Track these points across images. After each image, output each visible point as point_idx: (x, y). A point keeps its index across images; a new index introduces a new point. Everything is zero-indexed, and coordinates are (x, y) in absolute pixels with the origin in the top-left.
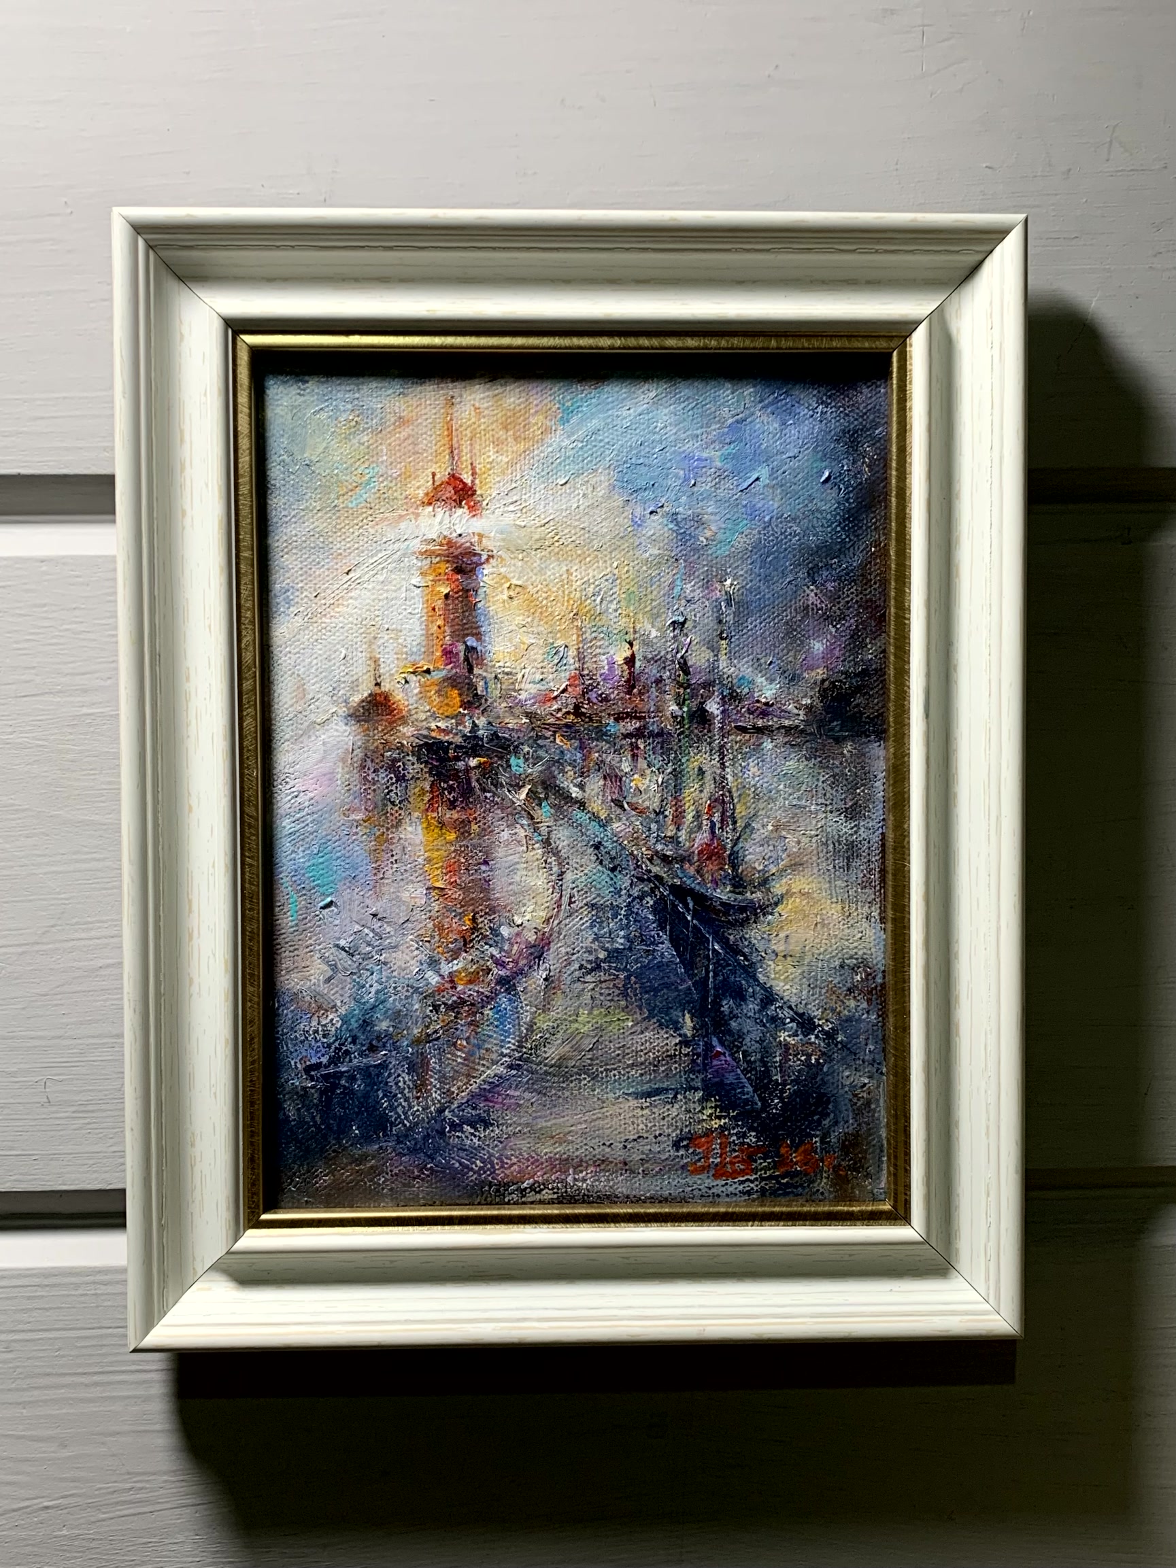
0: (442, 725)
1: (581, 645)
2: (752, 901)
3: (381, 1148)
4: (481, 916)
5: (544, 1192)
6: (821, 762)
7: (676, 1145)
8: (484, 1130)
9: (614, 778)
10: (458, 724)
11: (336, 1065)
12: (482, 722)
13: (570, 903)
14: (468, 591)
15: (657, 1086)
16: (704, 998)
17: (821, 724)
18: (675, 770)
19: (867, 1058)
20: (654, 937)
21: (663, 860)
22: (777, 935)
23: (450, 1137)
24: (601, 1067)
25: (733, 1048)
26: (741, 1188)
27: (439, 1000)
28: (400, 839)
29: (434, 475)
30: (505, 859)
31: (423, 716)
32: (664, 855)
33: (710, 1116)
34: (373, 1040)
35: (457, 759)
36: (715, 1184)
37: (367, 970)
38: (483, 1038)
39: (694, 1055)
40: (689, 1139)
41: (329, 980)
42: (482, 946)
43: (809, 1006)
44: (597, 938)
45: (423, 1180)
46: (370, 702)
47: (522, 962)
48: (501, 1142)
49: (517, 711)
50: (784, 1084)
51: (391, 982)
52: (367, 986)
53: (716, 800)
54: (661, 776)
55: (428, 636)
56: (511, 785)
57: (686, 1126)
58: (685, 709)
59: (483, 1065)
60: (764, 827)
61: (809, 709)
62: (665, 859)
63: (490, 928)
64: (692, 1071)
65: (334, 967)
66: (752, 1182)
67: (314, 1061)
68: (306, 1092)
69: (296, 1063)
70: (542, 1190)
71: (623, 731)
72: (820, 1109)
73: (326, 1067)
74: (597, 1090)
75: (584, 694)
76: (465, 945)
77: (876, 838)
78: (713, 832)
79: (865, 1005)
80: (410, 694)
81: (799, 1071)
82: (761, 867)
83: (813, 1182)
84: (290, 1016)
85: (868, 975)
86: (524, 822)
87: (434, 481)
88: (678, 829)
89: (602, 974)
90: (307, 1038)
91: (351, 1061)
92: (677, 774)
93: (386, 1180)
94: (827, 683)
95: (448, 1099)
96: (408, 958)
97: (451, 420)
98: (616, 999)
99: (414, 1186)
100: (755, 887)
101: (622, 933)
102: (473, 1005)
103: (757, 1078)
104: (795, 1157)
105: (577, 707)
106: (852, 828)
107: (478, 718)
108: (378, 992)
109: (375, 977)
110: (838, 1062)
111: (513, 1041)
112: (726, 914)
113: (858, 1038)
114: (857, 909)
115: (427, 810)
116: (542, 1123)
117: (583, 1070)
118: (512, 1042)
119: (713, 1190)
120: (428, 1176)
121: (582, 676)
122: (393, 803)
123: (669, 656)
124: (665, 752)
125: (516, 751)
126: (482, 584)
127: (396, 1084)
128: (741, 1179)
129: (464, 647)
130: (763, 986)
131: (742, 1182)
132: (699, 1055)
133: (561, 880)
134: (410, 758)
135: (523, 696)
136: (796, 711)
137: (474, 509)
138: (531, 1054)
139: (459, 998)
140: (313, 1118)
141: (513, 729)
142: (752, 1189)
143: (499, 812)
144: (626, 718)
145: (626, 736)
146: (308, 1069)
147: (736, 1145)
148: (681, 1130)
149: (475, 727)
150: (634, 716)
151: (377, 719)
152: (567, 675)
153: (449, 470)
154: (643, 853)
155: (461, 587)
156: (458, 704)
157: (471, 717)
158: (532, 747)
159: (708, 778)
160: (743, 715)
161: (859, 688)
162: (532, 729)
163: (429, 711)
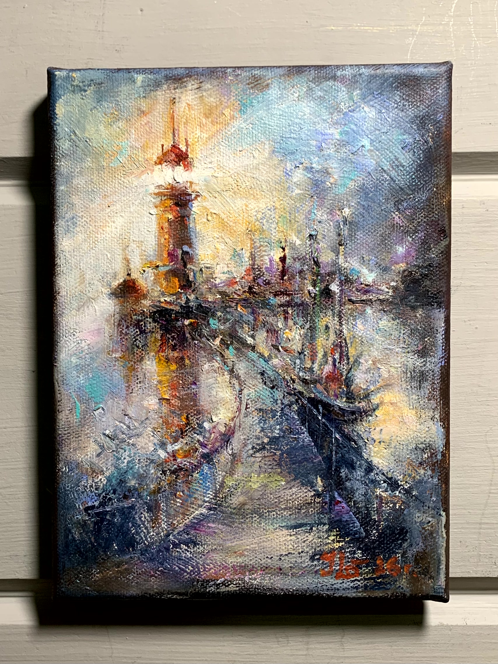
0: (168, 299)
1: (253, 250)
2: (359, 408)
3: (131, 557)
4: (192, 416)
6: (402, 321)
7: (312, 558)
8: (194, 548)
9: (273, 331)
10: (177, 299)
11: (104, 507)
12: (192, 297)
13: (247, 408)
14: (184, 217)
15: (299, 522)
16: (330, 468)
17: (403, 299)
18: (311, 326)
19: (430, 505)
20: (298, 429)
21: (303, 382)
22: (375, 429)
23: (172, 552)
24: (265, 509)
25: (348, 499)
26: (352, 584)
27: (166, 467)
28: (142, 368)
29: (163, 146)
30: (206, 381)
31: (156, 294)
32: (304, 379)
33: (333, 540)
34: (125, 491)
36: (336, 582)
37: (122, 449)
38: (193, 490)
39: (323, 503)
40: (321, 555)
41: (98, 455)
42: (192, 435)
43: (395, 473)
44: (263, 430)
45: (156, 577)
46: (124, 286)
47: (218, 444)
48: (204, 555)
49: (214, 290)
50: (379, 521)
51: (137, 456)
52: (122, 458)
53: (337, 345)
54: (303, 330)
55: (159, 245)
56: (210, 336)
57: (318, 547)
58: (317, 289)
59: (193, 508)
60: (366, 363)
61: (395, 289)
62: (305, 382)
63: (197, 423)
64: (322, 513)
65: (102, 447)
66: (359, 581)
67: (90, 504)
68: (85, 523)
69: (79, 505)
71: (279, 303)
72: (401, 537)
73: (98, 508)
74: (263, 524)
75: (254, 280)
76: (182, 434)
77: (437, 369)
78: (334, 365)
79: (430, 472)
80: (148, 280)
81: (389, 514)
82: (365, 387)
83: (396, 581)
84: (75, 477)
85: (432, 454)
86: (218, 359)
87: (163, 150)
88: (313, 363)
89: (266, 452)
90: (86, 490)
91: (112, 504)
92: (312, 329)
93: (134, 577)
94: (406, 273)
95: (172, 528)
96: (147, 442)
97: (173, 112)
98: (275, 467)
100: (361, 399)
101: (278, 427)
103: (362, 518)
104: (386, 566)
105: (250, 288)
106: (422, 363)
107: (190, 295)
108: (128, 462)
109: (127, 453)
110: (413, 508)
111: (211, 493)
112: (343, 415)
113: (426, 493)
114: (425, 413)
115: (159, 351)
116: (229, 544)
117: (255, 511)
118: (210, 494)
119: (335, 586)
121: (254, 269)
122: (138, 347)
123: (307, 256)
124: (305, 315)
125: (213, 315)
126: (192, 213)
127: (140, 518)
128: (352, 579)
129: (181, 252)
130: (366, 461)
131: (353, 581)
133: (241, 394)
134: (148, 319)
135: (218, 281)
136: (387, 290)
137: (188, 166)
138: (222, 502)
139: (178, 466)
140: (90, 538)
141: (211, 302)
142: (359, 585)
143: (202, 352)
144: (281, 295)
145: (281, 306)
146: (87, 509)
147: (349, 558)
148: (315, 549)
149: (188, 300)
150: (285, 293)
151: (129, 295)
152: (244, 268)
153: (172, 143)
154: (291, 378)
155: (179, 215)
156: (178, 287)
157: (186, 294)
158: (222, 313)
159: (332, 332)
160: (353, 292)
161: (426, 275)
162: (223, 302)
163: (160, 291)
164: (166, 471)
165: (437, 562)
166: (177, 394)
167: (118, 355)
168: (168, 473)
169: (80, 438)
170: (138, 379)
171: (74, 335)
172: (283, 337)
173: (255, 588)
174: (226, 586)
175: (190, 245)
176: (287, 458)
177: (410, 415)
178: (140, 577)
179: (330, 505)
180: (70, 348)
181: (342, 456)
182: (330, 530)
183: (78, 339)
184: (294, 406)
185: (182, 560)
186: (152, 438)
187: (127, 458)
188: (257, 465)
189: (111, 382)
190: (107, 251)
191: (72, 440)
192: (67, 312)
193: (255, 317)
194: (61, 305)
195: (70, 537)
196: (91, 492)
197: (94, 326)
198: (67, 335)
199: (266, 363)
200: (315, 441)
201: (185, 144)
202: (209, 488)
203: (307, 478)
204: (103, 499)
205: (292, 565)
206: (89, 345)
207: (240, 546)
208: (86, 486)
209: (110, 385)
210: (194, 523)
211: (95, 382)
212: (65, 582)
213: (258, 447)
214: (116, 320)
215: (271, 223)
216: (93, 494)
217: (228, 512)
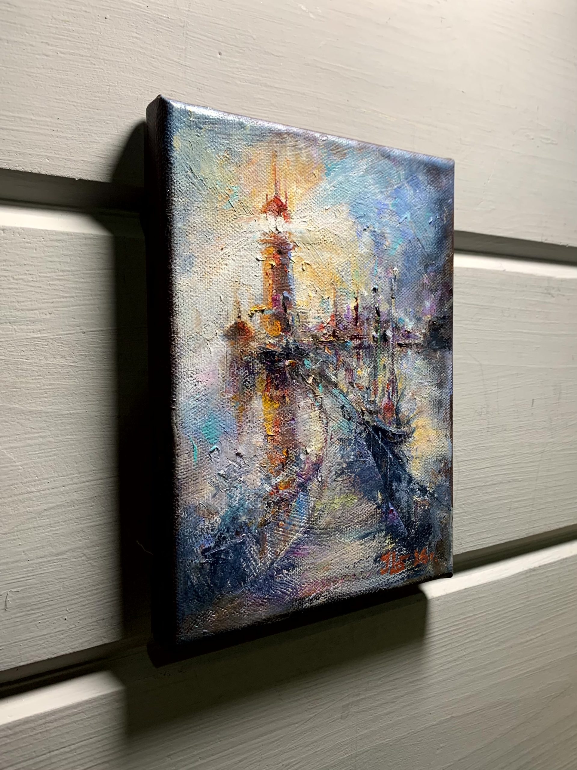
0: (272, 341)
1: (336, 299)
2: (403, 432)
3: (243, 591)
4: (291, 450)
6: (429, 361)
7: (375, 561)
8: (293, 570)
9: (349, 370)
10: (279, 341)
11: (219, 546)
12: (291, 340)
13: (331, 438)
14: (284, 265)
15: (367, 532)
16: (386, 483)
17: (429, 343)
18: (374, 366)
19: (445, 503)
20: (366, 454)
21: (369, 413)
22: (413, 448)
23: (276, 578)
24: (344, 526)
25: (397, 507)
27: (270, 500)
28: (251, 408)
29: (267, 195)
30: (302, 417)
31: (262, 336)
32: (370, 410)
33: (389, 543)
34: (237, 528)
35: (280, 361)
36: (390, 577)
37: (235, 487)
38: (292, 518)
39: (382, 513)
40: (380, 557)
41: (214, 496)
42: (291, 467)
43: (425, 482)
44: (343, 457)
45: (263, 605)
46: (235, 327)
47: (311, 473)
48: (300, 576)
49: (308, 333)
50: (416, 522)
51: (247, 492)
52: (235, 496)
53: (391, 381)
54: (369, 369)
55: (265, 289)
56: (305, 376)
57: (379, 550)
58: (378, 334)
59: (292, 534)
60: (408, 395)
61: (425, 335)
62: (370, 412)
63: (295, 456)
64: (381, 522)
65: (217, 487)
66: (404, 573)
67: (207, 546)
68: (203, 566)
69: (197, 549)
70: (320, 597)
71: (354, 345)
72: (429, 532)
73: (214, 548)
74: (343, 539)
75: (337, 325)
76: (283, 467)
77: (447, 398)
78: (389, 398)
79: (444, 478)
80: (256, 323)
81: (422, 514)
82: (407, 415)
83: (426, 567)
84: (193, 521)
85: (446, 464)
86: (311, 396)
87: (267, 199)
88: (376, 397)
89: (345, 476)
90: (203, 533)
91: (226, 543)
92: (375, 368)
93: (246, 609)
94: (431, 322)
95: (275, 556)
96: (255, 477)
97: (275, 165)
98: (350, 488)
99: (259, 610)
100: (405, 424)
101: (353, 453)
102: (287, 500)
103: (406, 521)
104: (420, 557)
105: (334, 332)
106: (440, 393)
107: (289, 338)
108: (240, 499)
109: (239, 491)
110: (435, 507)
112: (394, 439)
113: (442, 494)
114: (442, 432)
115: (265, 391)
116: (319, 562)
117: (337, 529)
118: (305, 519)
119: (390, 581)
120: (266, 603)
121: (336, 315)
122: (247, 387)
123: (372, 306)
124: (371, 356)
125: (307, 356)
126: (291, 261)
127: (250, 552)
128: (400, 572)
129: (282, 297)
130: (408, 474)
131: (401, 574)
132: (384, 513)
133: (327, 427)
134: (256, 361)
135: (311, 326)
136: (420, 336)
137: (287, 218)
138: (314, 524)
139: (281, 497)
140: (206, 581)
141: (305, 344)
142: (405, 576)
143: (299, 390)
144: (355, 338)
145: (355, 348)
146: (204, 552)
147: (398, 556)
148: (377, 553)
149: (288, 343)
150: (357, 337)
151: (239, 337)
152: (330, 314)
153: (274, 194)
154: (362, 410)
155: (281, 262)
156: (280, 329)
157: (286, 337)
158: (314, 354)
159: (387, 369)
160: (401, 337)
161: (442, 325)
162: (315, 344)
163: (265, 333)
164: (271, 503)
165: (449, 547)
166: (280, 431)
167: (230, 396)
168: (272, 505)
169: (197, 481)
170: (247, 418)
171: (191, 376)
172: (357, 375)
173: (338, 596)
174: (317, 599)
175: (289, 291)
176: (358, 479)
177: (433, 434)
178: (250, 609)
179: (386, 514)
180: (188, 390)
181: (394, 473)
182: (386, 535)
183: (195, 381)
184: (363, 434)
185: (284, 583)
186: (259, 474)
187: (239, 495)
188: (338, 488)
189: (225, 423)
190: (221, 294)
191: (190, 483)
192: (184, 354)
193: (337, 359)
194: (179, 346)
195: (189, 584)
196: (207, 533)
197: (209, 368)
198: (185, 377)
199: (344, 398)
200: (376, 462)
201: (285, 197)
202: (304, 514)
203: (371, 494)
204: (218, 539)
205: (362, 570)
206: (205, 386)
207: (327, 561)
208: (203, 529)
209: (224, 426)
210: (293, 547)
211: (210, 423)
212: (185, 630)
213: (339, 472)
214: (228, 362)
215: (348, 276)
216: (210, 535)
217: (318, 533)
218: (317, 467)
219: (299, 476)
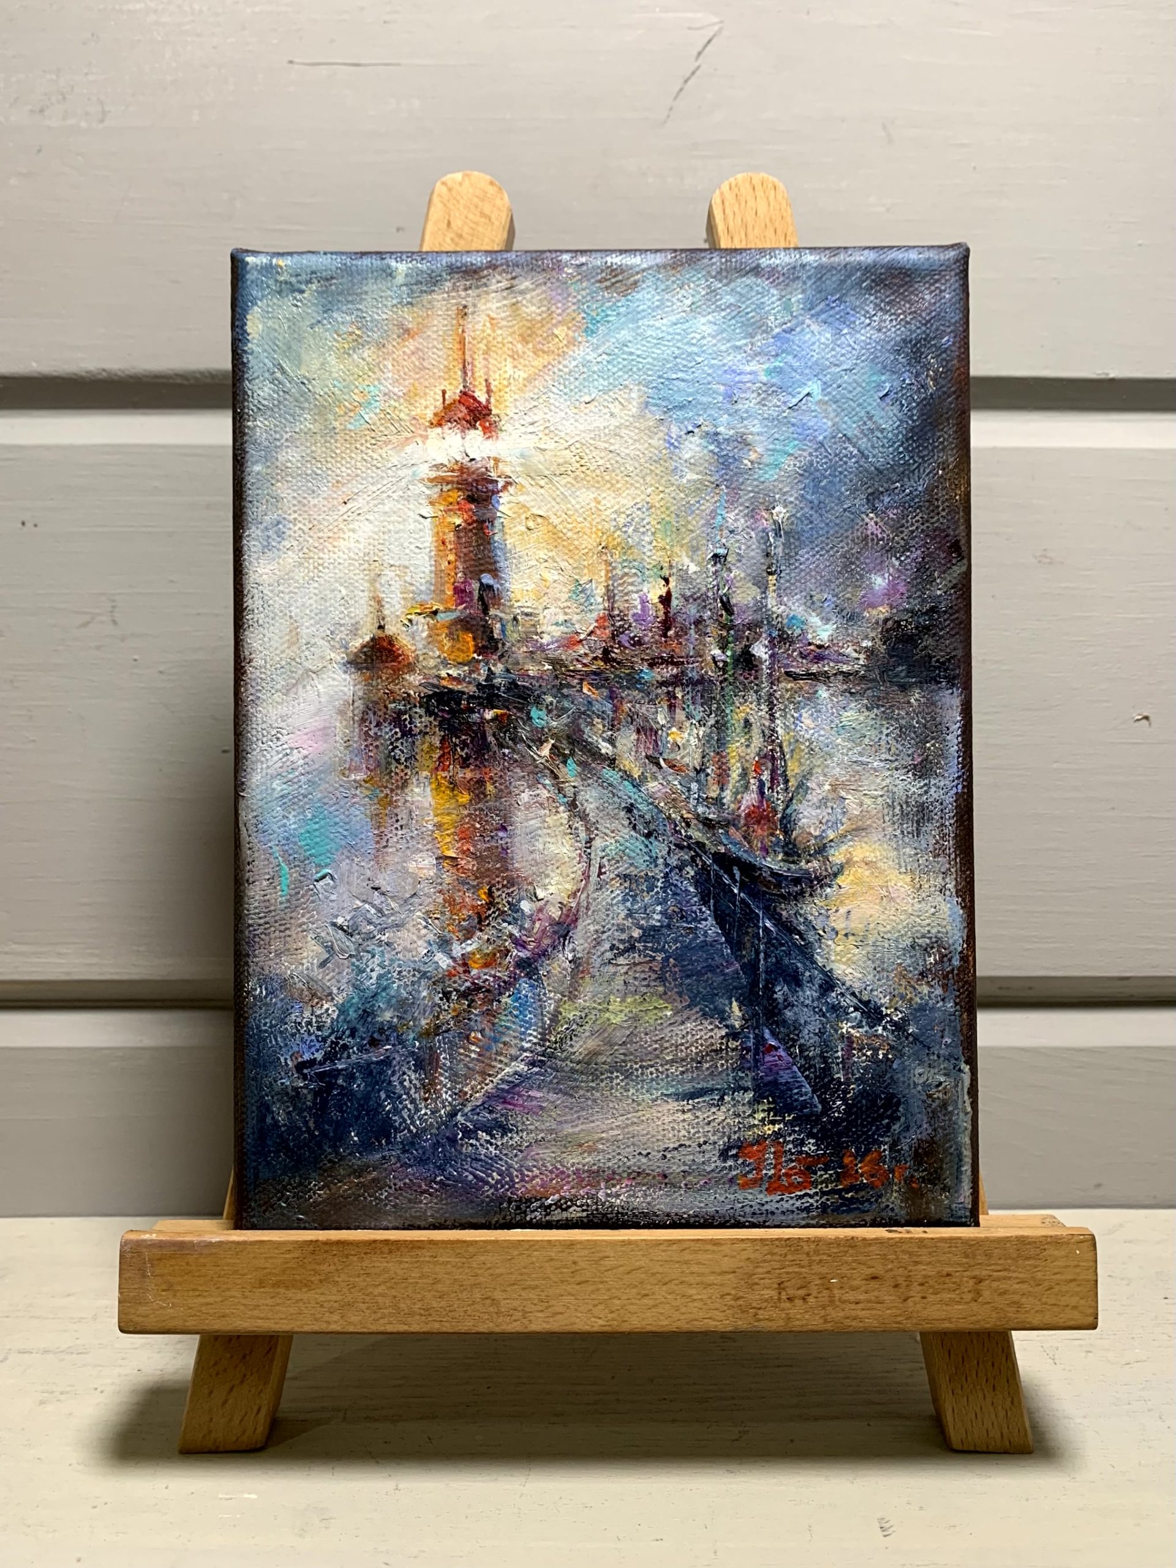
0: (454, 672)
1: (610, 582)
2: (807, 872)
3: (384, 1157)
4: (498, 890)
5: (571, 1210)
6: (883, 712)
7: (724, 1155)
8: (502, 1137)
9: (648, 731)
10: (471, 672)
11: (332, 1061)
12: (498, 669)
13: (600, 874)
14: (484, 522)
15: (700, 1086)
16: (754, 984)
17: (885, 670)
18: (717, 722)
19: (942, 1052)
20: (695, 913)
21: (704, 824)
22: (837, 911)
23: (462, 1145)
24: (636, 1063)
25: (789, 1042)
26: (798, 1204)
28: (406, 801)
29: (444, 392)
30: (526, 824)
31: (432, 663)
32: (707, 819)
33: (763, 1120)
34: (374, 1032)
35: (472, 711)
36: (768, 1199)
37: (368, 952)
38: (500, 1029)
40: (739, 1148)
41: (323, 964)
42: (499, 924)
43: (875, 993)
44: (630, 914)
45: (431, 1194)
46: (372, 647)
47: (547, 941)
48: (521, 1151)
49: (538, 655)
50: (848, 1083)
52: (368, 970)
53: (765, 756)
54: (703, 728)
55: (438, 573)
56: (533, 741)
57: (735, 1133)
58: (729, 653)
59: (501, 1061)
60: (820, 787)
61: (870, 653)
62: (708, 824)
63: (508, 902)
64: (742, 1069)
65: (330, 949)
66: (811, 1196)
67: (307, 1057)
68: (298, 1093)
69: (286, 1059)
70: (570, 1207)
71: (659, 678)
72: (889, 1113)
73: (321, 1063)
74: (632, 1091)
75: (613, 637)
76: (480, 922)
77: (949, 799)
78: (761, 793)
79: (939, 991)
80: (417, 638)
81: (865, 1069)
82: (817, 833)
83: (880, 1196)
84: (279, 1005)
85: (943, 956)
86: (547, 782)
87: (444, 399)
88: (722, 790)
89: (636, 955)
91: (349, 1057)
92: (721, 726)
93: (390, 1195)
94: (890, 623)
95: (461, 1101)
96: (415, 938)
97: (463, 331)
98: (653, 984)
99: (421, 1202)
100: (810, 855)
101: (659, 908)
102: (488, 991)
104: (861, 1168)
105: (606, 652)
106: (921, 788)
107: (495, 665)
108: (380, 977)
109: (377, 960)
110: (909, 1057)
111: (535, 1033)
112: (778, 886)
113: (933, 1029)
114: (928, 880)
115: (437, 769)
116: (568, 1129)
117: (615, 1067)
118: (533, 1035)
119: (766, 1207)
120: (437, 1190)
121: (612, 617)
122: (398, 761)
123: (710, 594)
124: (707, 702)
125: (538, 702)
126: (499, 514)
127: (401, 1083)
128: (799, 1193)
129: (478, 585)
130: (822, 970)
131: (800, 1197)
132: (748, 1050)
133: (590, 848)
134: (418, 710)
135: (546, 639)
136: (856, 655)
137: (491, 430)
138: (555, 1049)
139: (473, 983)
140: (306, 1123)
141: (533, 678)
142: (812, 1205)
143: (518, 770)
144: (662, 664)
145: (662, 684)
146: (300, 1066)
147: (792, 1154)
148: (729, 1138)
149: (491, 674)
150: (670, 661)
151: (381, 666)
152: (595, 615)
153: (461, 387)
154: (682, 817)
155: (475, 518)
156: (472, 649)
157: (487, 664)
158: (555, 697)
159: (756, 731)
160: (795, 660)
161: (927, 628)
162: (556, 677)
163: (439, 657)
164: (451, 992)
165: (956, 1160)
166: (472, 849)
167: (360, 776)
168: (454, 996)
169: (288, 932)
170: (397, 821)
171: (278, 739)
172: (668, 742)
173: (618, 1213)
175: (495, 572)
176: (675, 966)
177: (901, 884)
178: (401, 1195)
179: (756, 1053)
180: (270, 764)
181: (778, 962)
182: (756, 1100)
183: (285, 746)
184: (688, 869)
185: (481, 1160)
186: (424, 931)
187: (377, 969)
188: (620, 980)
189: (347, 827)
191: (273, 936)
192: (264, 697)
193: (614, 706)
194: (253, 684)
195: (269, 1120)
196: (310, 1034)
197: (316, 723)
198: (265, 739)
199: (635, 790)
200: (726, 934)
201: (485, 389)
202: (531, 1025)
203: (713, 1002)
204: (331, 1046)
205: (687, 1168)
206: (306, 757)
207: (589, 1132)
208: (300, 1023)
209: (345, 833)
210: (503, 1090)
211: (317, 826)
213: (622, 947)
214: (356, 712)
216: (313, 1037)
217: (567, 1069)
218: (563, 929)
219: (520, 944)
